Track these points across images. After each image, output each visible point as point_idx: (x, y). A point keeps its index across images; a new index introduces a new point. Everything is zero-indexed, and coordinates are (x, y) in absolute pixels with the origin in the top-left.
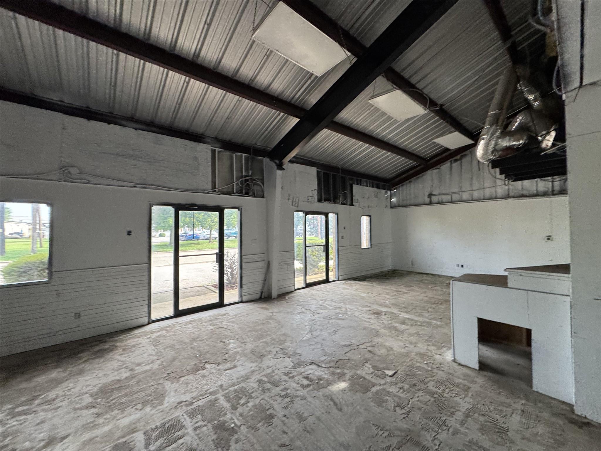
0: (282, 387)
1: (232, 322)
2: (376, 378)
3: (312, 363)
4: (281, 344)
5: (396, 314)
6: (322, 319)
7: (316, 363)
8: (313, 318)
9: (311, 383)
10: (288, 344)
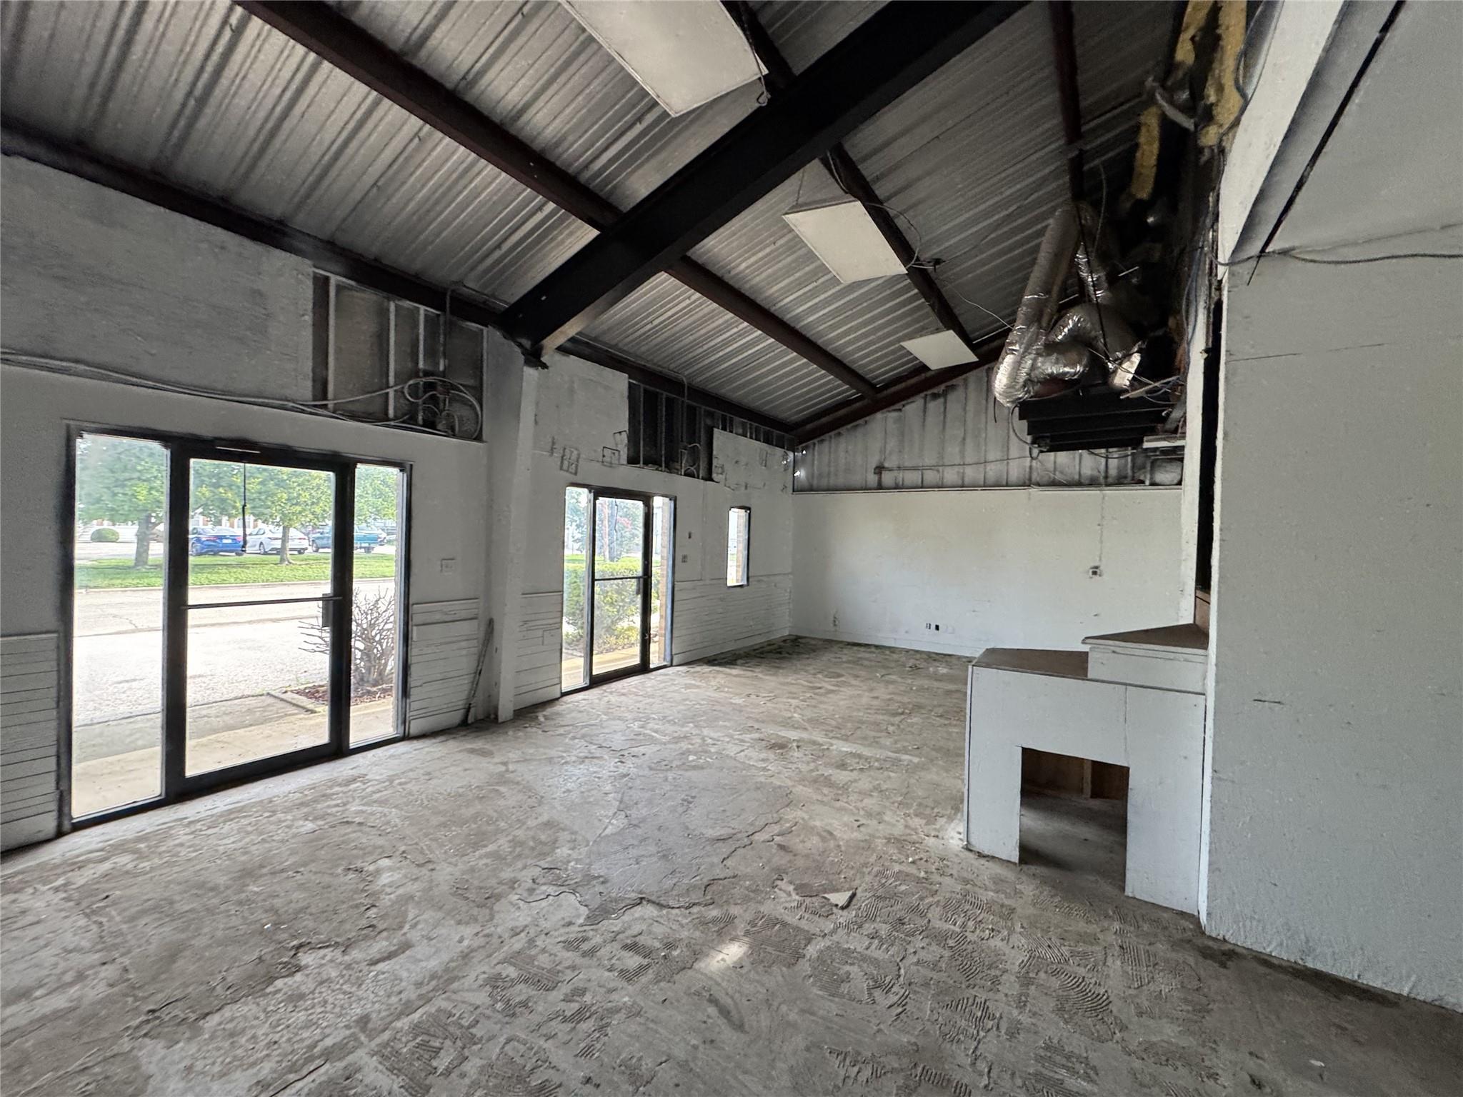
0: (565, 989)
1: (380, 802)
2: (812, 916)
3: (642, 899)
4: (543, 855)
5: (822, 745)
6: (647, 772)
7: (653, 898)
8: (623, 770)
9: (645, 962)
10: (562, 852)
